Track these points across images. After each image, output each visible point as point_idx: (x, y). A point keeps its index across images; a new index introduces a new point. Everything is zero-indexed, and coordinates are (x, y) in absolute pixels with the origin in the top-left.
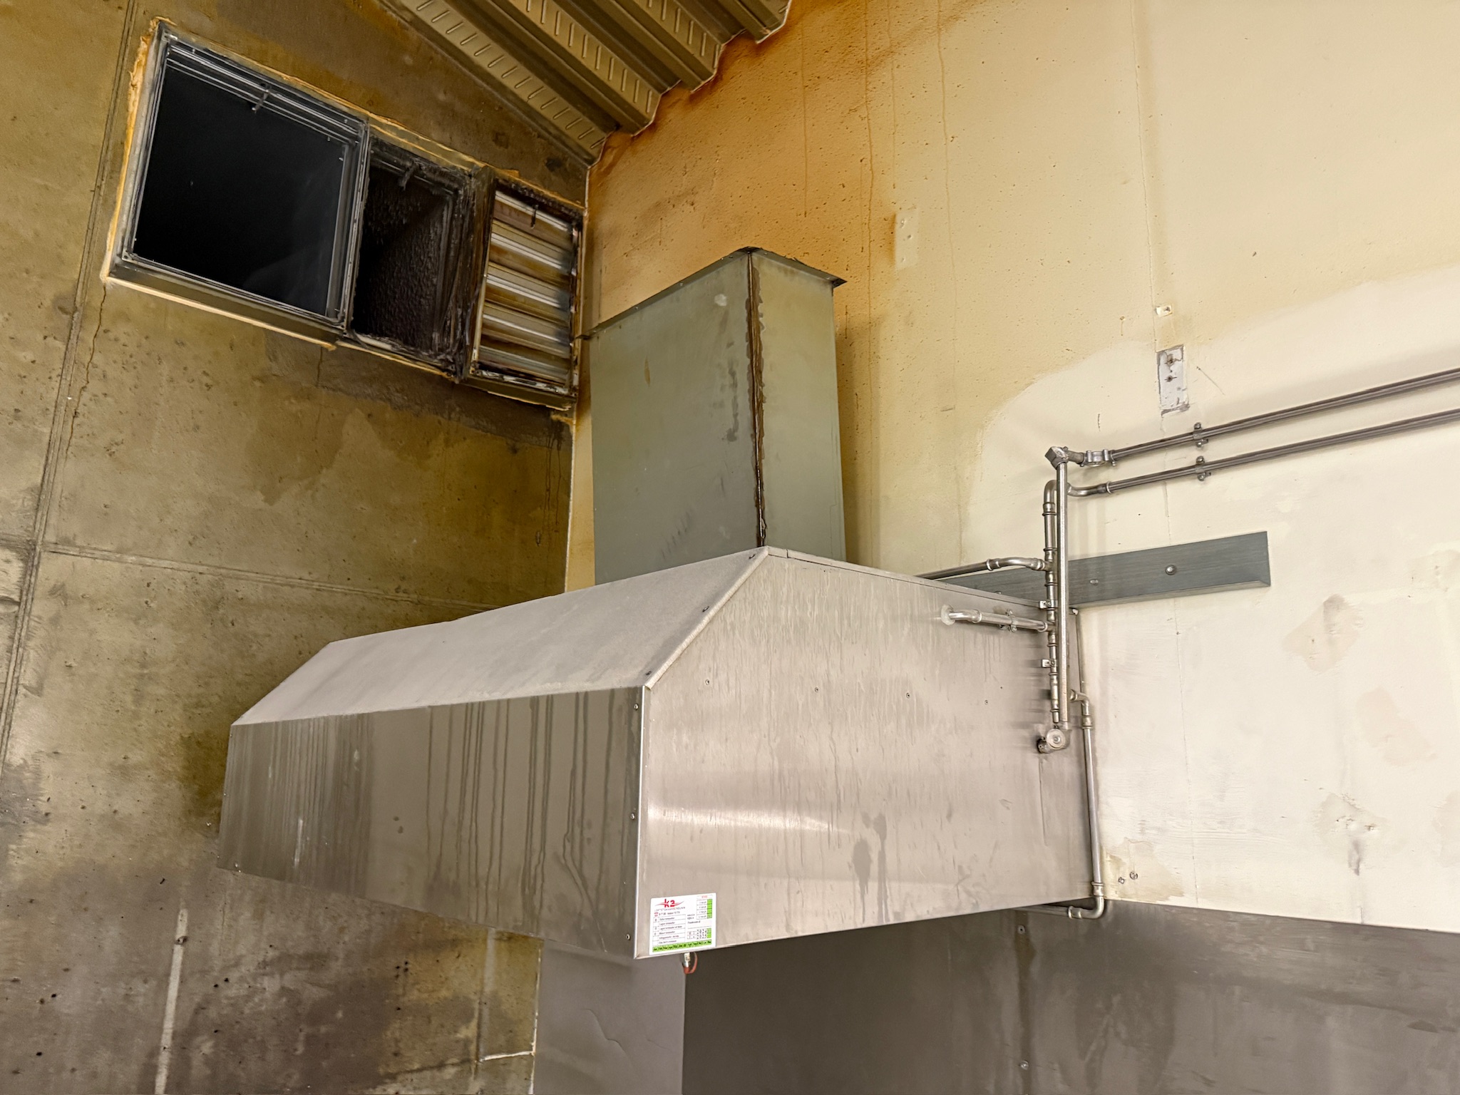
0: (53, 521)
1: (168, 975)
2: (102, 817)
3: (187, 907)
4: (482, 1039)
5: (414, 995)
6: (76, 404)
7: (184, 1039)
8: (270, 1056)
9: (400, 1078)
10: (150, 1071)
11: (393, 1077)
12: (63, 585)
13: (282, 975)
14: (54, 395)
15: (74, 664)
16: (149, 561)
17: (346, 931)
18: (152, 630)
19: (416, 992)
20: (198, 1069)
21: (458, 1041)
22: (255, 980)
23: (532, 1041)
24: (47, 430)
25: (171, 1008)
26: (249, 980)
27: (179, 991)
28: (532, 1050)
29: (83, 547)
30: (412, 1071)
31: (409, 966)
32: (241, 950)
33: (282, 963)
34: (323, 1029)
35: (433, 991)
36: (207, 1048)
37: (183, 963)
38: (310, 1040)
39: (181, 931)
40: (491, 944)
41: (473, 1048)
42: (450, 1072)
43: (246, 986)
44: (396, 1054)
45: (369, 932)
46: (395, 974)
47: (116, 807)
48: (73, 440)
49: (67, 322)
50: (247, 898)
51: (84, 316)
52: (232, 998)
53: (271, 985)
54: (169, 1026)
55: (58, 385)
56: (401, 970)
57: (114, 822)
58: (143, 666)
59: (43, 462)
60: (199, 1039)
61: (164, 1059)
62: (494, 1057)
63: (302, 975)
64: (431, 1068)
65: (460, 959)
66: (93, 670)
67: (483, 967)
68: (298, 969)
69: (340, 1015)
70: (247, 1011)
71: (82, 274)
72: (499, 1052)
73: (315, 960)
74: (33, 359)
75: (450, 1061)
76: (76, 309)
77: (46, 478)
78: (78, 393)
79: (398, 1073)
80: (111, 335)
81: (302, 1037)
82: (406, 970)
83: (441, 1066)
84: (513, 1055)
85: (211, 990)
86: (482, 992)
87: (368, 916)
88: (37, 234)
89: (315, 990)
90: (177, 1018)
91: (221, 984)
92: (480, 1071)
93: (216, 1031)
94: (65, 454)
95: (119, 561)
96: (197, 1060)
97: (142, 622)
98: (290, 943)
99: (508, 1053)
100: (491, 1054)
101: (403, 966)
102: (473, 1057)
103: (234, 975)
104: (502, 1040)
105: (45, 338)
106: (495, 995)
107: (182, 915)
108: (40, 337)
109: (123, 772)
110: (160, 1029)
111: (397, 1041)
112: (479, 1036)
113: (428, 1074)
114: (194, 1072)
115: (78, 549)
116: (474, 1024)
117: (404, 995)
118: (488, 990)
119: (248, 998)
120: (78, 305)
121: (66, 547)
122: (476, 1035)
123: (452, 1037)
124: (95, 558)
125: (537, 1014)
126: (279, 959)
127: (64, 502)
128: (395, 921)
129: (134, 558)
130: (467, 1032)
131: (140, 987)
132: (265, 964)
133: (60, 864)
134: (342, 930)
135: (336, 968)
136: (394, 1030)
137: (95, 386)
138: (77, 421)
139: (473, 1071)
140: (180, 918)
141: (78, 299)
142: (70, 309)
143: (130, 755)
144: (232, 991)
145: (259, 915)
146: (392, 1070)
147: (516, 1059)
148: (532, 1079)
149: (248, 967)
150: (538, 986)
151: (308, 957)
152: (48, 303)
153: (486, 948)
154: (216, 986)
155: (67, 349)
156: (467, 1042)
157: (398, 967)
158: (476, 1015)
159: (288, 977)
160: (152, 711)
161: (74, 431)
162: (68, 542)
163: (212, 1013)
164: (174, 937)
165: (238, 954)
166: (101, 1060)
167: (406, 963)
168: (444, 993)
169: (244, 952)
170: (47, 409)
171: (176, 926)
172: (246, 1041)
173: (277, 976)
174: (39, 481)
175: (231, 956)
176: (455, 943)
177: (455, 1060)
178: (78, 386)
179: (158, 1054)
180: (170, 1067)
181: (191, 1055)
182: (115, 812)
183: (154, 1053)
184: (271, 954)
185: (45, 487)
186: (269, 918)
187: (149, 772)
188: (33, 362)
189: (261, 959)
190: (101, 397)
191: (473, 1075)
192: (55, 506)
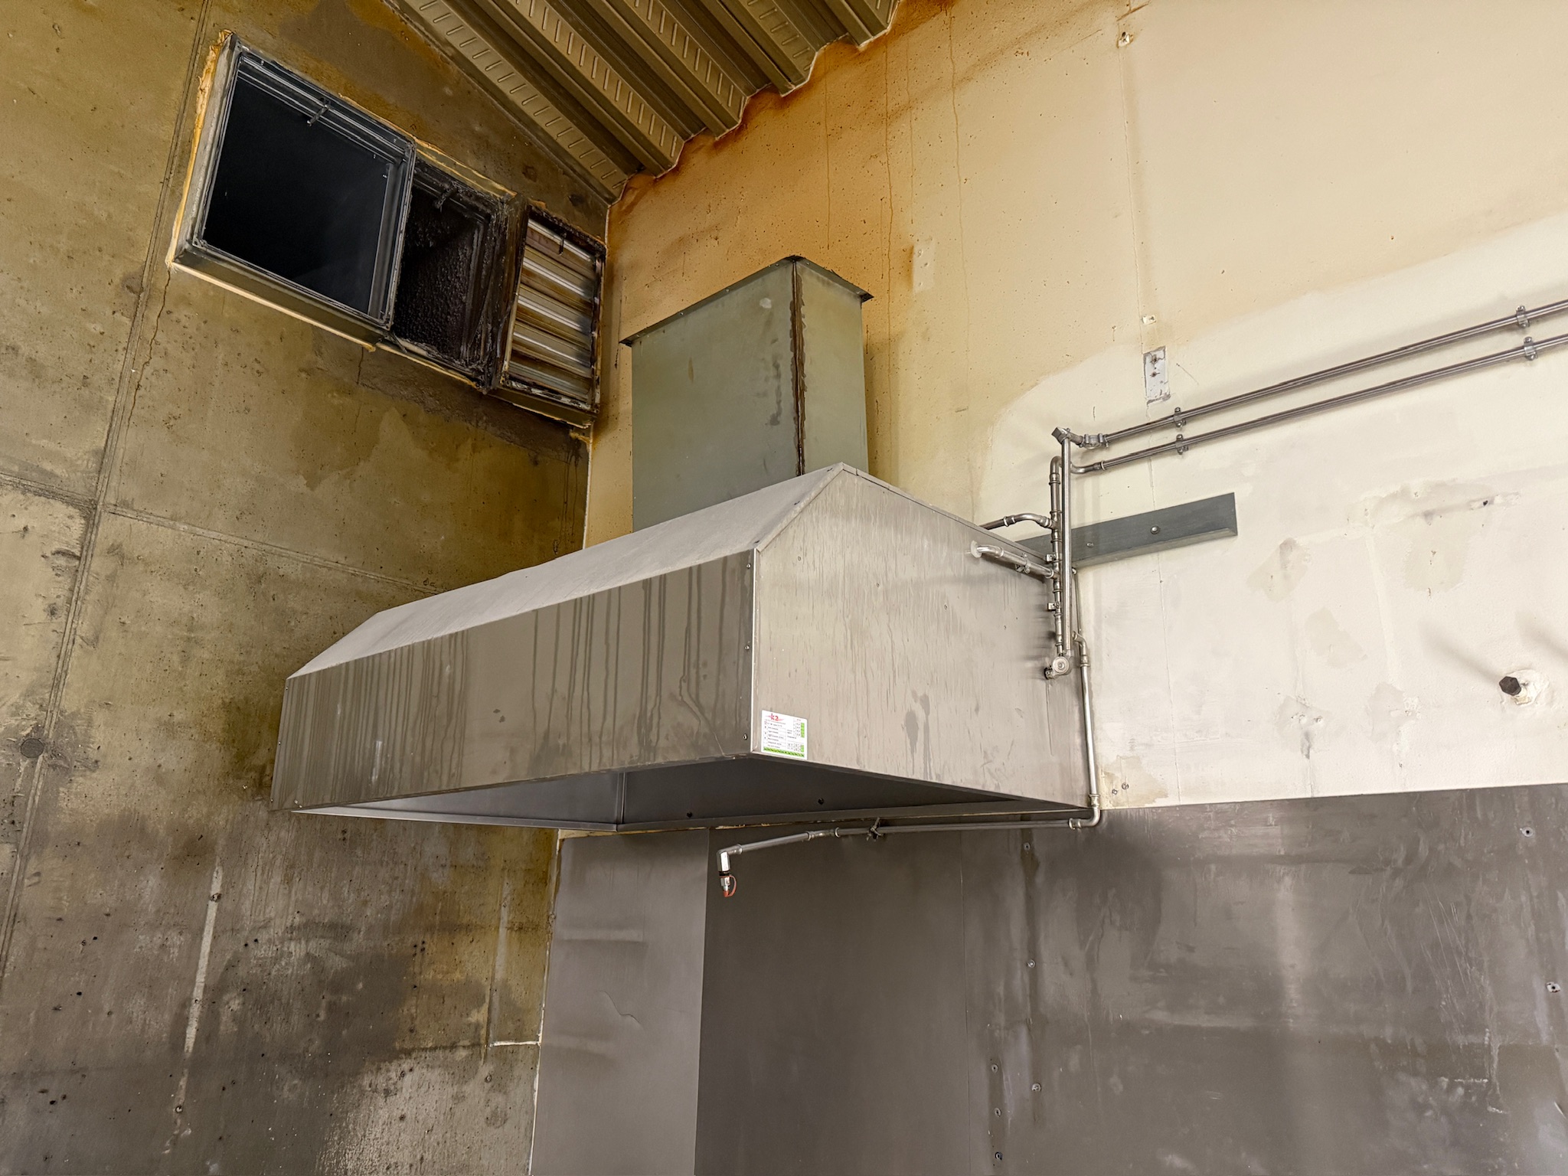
0: (113, 484)
1: (202, 930)
2: (148, 769)
3: (222, 864)
4: (492, 1025)
5: (429, 975)
6: (138, 377)
7: (215, 994)
8: (295, 1019)
9: (414, 1055)
10: (181, 1022)
11: (408, 1053)
12: (120, 546)
13: (307, 942)
14: (119, 367)
15: (128, 622)
16: (200, 531)
17: (370, 904)
18: (201, 596)
19: (432, 973)
20: (226, 1025)
21: (469, 1025)
22: (282, 943)
23: (539, 1033)
24: (111, 399)
25: (203, 963)
26: (277, 943)
27: (212, 946)
28: (538, 1040)
29: (141, 512)
30: (425, 1049)
31: (426, 946)
32: (271, 912)
33: (306, 929)
34: (344, 998)
35: (448, 973)
36: (235, 1005)
37: (217, 919)
38: (332, 1008)
39: (216, 888)
40: (503, 931)
41: (483, 1032)
42: (462, 1054)
43: (275, 949)
44: (411, 1031)
45: (390, 907)
46: (413, 952)
47: (159, 762)
48: (135, 411)
49: (134, 300)
50: (278, 863)
51: (149, 297)
52: (260, 959)
53: (297, 950)
54: (200, 979)
55: (124, 357)
56: (418, 950)
57: (159, 777)
58: (190, 630)
59: (107, 428)
60: (226, 998)
61: (195, 1010)
62: (503, 1043)
63: (325, 943)
64: (445, 1048)
65: (473, 943)
66: (143, 628)
67: (495, 955)
68: (322, 937)
69: (360, 986)
70: (273, 973)
71: (149, 258)
72: (508, 1039)
73: (339, 931)
74: (102, 331)
75: (461, 1043)
76: (142, 290)
77: (109, 442)
78: (141, 367)
79: (413, 1050)
80: (174, 316)
81: (324, 1003)
82: (423, 950)
83: (453, 1047)
84: (521, 1044)
85: (241, 949)
86: (493, 978)
87: (390, 892)
88: (110, 216)
89: (337, 958)
90: (208, 973)
91: (252, 945)
92: (489, 1056)
93: (244, 990)
94: (127, 424)
95: (173, 528)
96: (225, 1017)
97: (191, 588)
98: (316, 912)
99: (516, 1041)
100: (500, 1040)
101: (420, 945)
102: (483, 1041)
103: (263, 937)
104: (511, 1027)
105: (114, 312)
106: (505, 982)
107: (217, 872)
108: (109, 312)
109: (169, 729)
110: (193, 982)
111: (413, 1019)
112: (489, 1022)
113: (440, 1053)
114: (222, 1028)
115: (136, 513)
116: (486, 1006)
117: (420, 973)
118: (499, 976)
119: (276, 960)
120: (144, 286)
121: (124, 510)
122: (486, 1019)
123: (465, 1020)
124: (151, 523)
125: (544, 1006)
126: (306, 925)
127: (124, 468)
128: (414, 900)
129: (186, 527)
130: (479, 1016)
131: (176, 939)
132: (292, 929)
133: (106, 811)
134: (365, 903)
135: (358, 941)
136: (411, 1007)
137: (157, 362)
138: (139, 393)
139: (483, 1055)
140: (215, 875)
141: (145, 280)
142: (138, 289)
143: (175, 713)
144: (263, 951)
145: (288, 880)
146: (408, 1045)
147: (523, 1048)
148: (538, 1069)
149: (277, 930)
150: (545, 978)
151: (333, 926)
152: (117, 281)
153: (497, 937)
154: (246, 945)
155: (133, 325)
156: (478, 1026)
157: (415, 946)
158: (487, 1000)
159: (313, 944)
160: (197, 674)
161: (136, 402)
162: (126, 504)
163: (242, 971)
164: (210, 894)
165: (267, 916)
166: (137, 1005)
167: (423, 943)
168: (457, 976)
169: (273, 914)
170: (113, 379)
171: (211, 882)
172: (272, 1002)
173: (303, 942)
174: (103, 445)
175: (261, 918)
176: (468, 928)
177: (467, 1043)
178: (141, 361)
179: (190, 1005)
180: (200, 1021)
181: (221, 1010)
182: (160, 766)
183: (185, 1004)
184: (298, 919)
185: (108, 450)
186: (297, 885)
187: (193, 731)
188: (102, 333)
189: (288, 924)
190: (162, 372)
191: (483, 1059)
192: (116, 471)
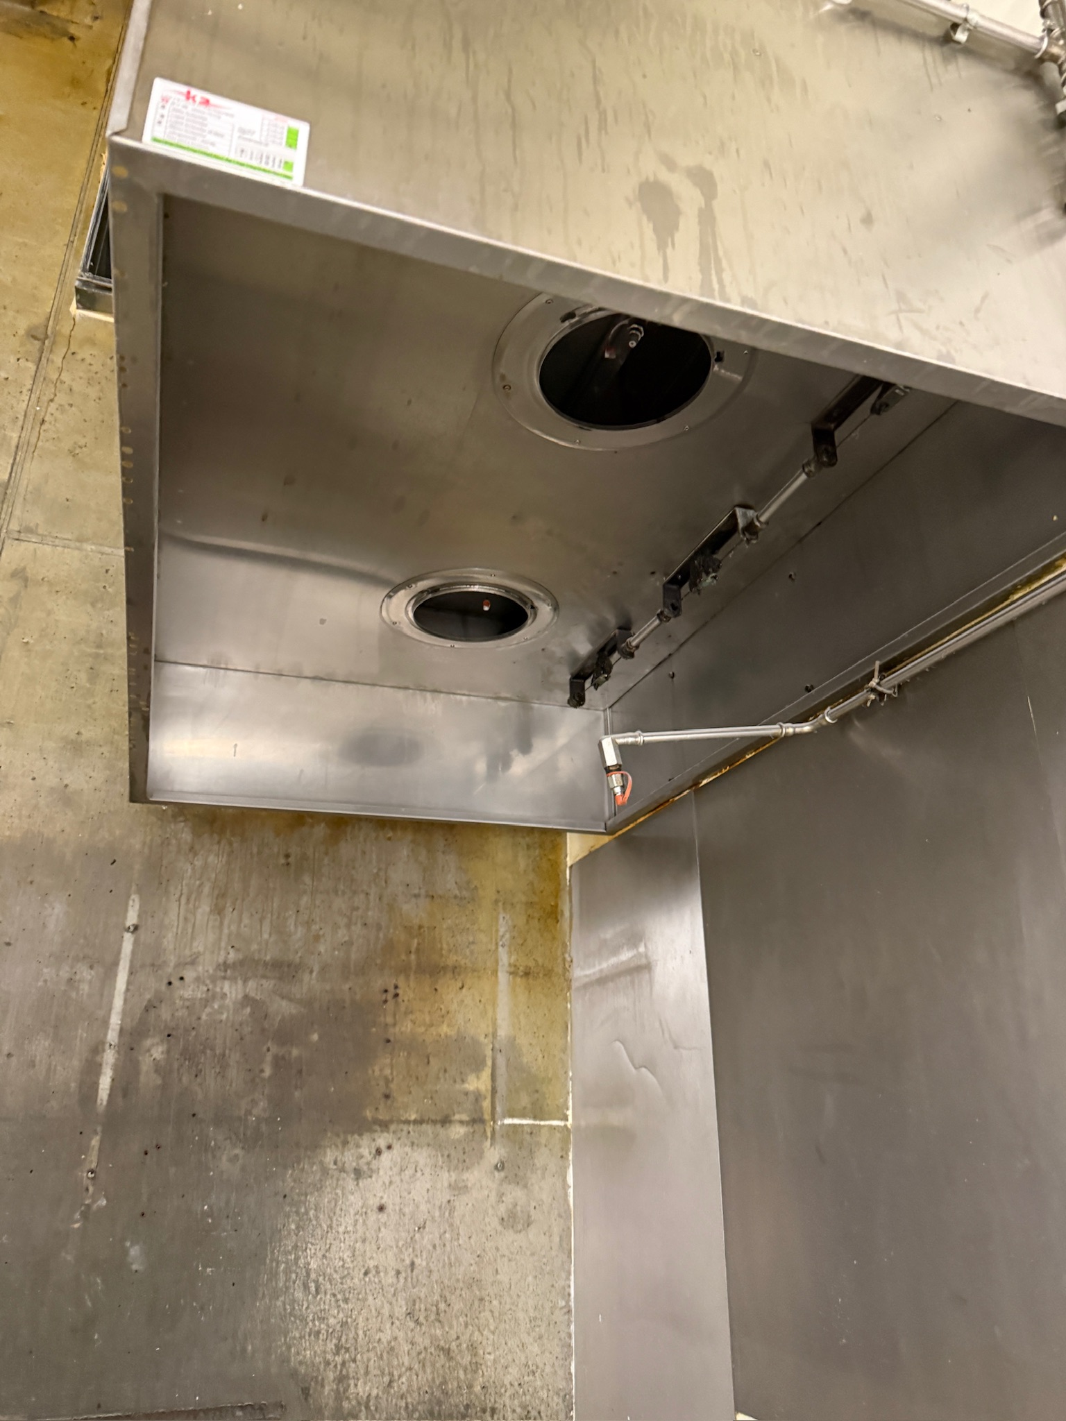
0: (17, 512)
1: (116, 963)
2: (52, 790)
3: (139, 891)
4: (498, 1095)
5: (406, 1027)
6: (43, 414)
7: (133, 1039)
8: (232, 1073)
9: (393, 1127)
10: (92, 1069)
11: (385, 1125)
12: (24, 569)
13: (245, 981)
14: (24, 405)
15: (32, 641)
16: (108, 550)
17: (322, 940)
18: (111, 612)
19: (410, 1025)
20: (148, 1078)
21: (466, 1094)
22: (214, 981)
23: (568, 1109)
24: (15, 435)
25: (118, 1003)
26: (208, 982)
27: (129, 983)
28: (567, 1120)
29: (46, 536)
30: (408, 1122)
31: (399, 991)
32: (198, 946)
33: (243, 967)
34: (295, 1052)
35: (432, 1025)
36: (158, 1053)
37: (134, 953)
38: (278, 1062)
39: (132, 918)
40: (503, 977)
41: (486, 1104)
42: (458, 1131)
43: (205, 989)
44: (387, 1097)
45: (349, 943)
46: (384, 998)
47: (66, 782)
48: (40, 443)
49: (38, 347)
50: (206, 890)
51: (54, 343)
52: (188, 1000)
53: (232, 991)
54: (115, 1020)
55: (28, 398)
56: (390, 996)
57: (65, 797)
58: (99, 646)
59: (11, 461)
60: (148, 1042)
61: (109, 1057)
62: (516, 1121)
63: (268, 984)
64: (434, 1122)
65: (464, 990)
66: (48, 647)
67: (494, 1005)
68: (264, 977)
69: (315, 1037)
70: (204, 1017)
71: (54, 308)
72: (523, 1116)
73: (285, 970)
74: (6, 376)
75: (457, 1117)
76: (46, 337)
77: (13, 475)
78: (46, 404)
79: (391, 1121)
80: (79, 357)
81: (269, 1057)
82: (396, 995)
83: (446, 1121)
84: (542, 1123)
85: (164, 987)
86: (494, 1035)
87: (348, 926)
89: (284, 1003)
90: (124, 1013)
91: (176, 983)
92: (497, 1136)
93: (169, 1036)
94: (31, 455)
95: (78, 549)
96: (146, 1064)
97: (99, 605)
98: (254, 947)
99: (535, 1118)
100: (512, 1116)
101: (392, 991)
102: (487, 1117)
103: (189, 975)
104: (525, 1100)
105: (18, 360)
106: (512, 1041)
107: (134, 900)
108: (13, 359)
109: (76, 747)
110: (105, 1023)
111: (388, 1081)
112: (494, 1091)
113: (428, 1128)
114: (142, 1079)
115: (40, 538)
116: (486, 1074)
117: (395, 1025)
118: (502, 1033)
119: (206, 1002)
120: (49, 333)
121: (30, 536)
122: (490, 1088)
123: (458, 1086)
124: (56, 546)
125: (571, 1074)
126: (242, 963)
127: (28, 496)
128: (381, 935)
129: (93, 547)
130: (478, 1083)
131: (86, 974)
132: (225, 966)
133: (7, 833)
134: (317, 938)
135: (310, 982)
136: (383, 1067)
137: (62, 398)
138: (44, 427)
139: (489, 1134)
140: (131, 903)
141: (49, 329)
142: (42, 337)
143: (83, 731)
144: (189, 991)
145: (218, 910)
146: (383, 1115)
147: (546, 1129)
148: (571, 1158)
149: (206, 966)
150: (569, 1038)
151: (277, 965)
152: (21, 332)
153: (496, 983)
154: (170, 983)
155: (38, 368)
156: (478, 1097)
157: (386, 991)
158: (489, 1063)
159: (252, 984)
160: (107, 690)
161: (41, 437)
162: (29, 530)
163: (165, 1013)
164: (124, 924)
165: (195, 950)
166: (40, 1047)
167: (396, 987)
168: (444, 1029)
169: (201, 949)
170: (17, 418)
171: (126, 910)
172: (203, 1052)
173: (240, 982)
174: (6, 477)
175: (187, 952)
176: (455, 970)
177: (465, 1117)
178: (45, 399)
179: (104, 1051)
180: (116, 1068)
181: (140, 1058)
182: (66, 786)
183: (97, 1049)
184: (232, 956)
185: (12, 482)
186: (229, 915)
187: (103, 750)
188: (7, 379)
189: (221, 960)
190: (67, 407)
191: (489, 1140)
192: (20, 500)
